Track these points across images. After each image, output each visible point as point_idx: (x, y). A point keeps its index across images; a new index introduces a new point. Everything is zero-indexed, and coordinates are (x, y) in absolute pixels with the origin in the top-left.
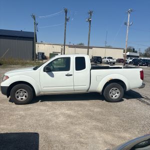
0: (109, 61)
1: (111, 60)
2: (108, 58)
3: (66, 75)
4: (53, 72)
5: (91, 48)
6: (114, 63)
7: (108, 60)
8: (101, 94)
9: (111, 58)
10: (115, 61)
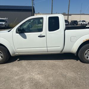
0: (82, 24)
1: (84, 23)
2: (82, 21)
3: (39, 36)
4: (26, 34)
5: (71, 15)
6: (86, 25)
7: (82, 22)
8: (76, 55)
9: (85, 21)
10: (87, 23)
